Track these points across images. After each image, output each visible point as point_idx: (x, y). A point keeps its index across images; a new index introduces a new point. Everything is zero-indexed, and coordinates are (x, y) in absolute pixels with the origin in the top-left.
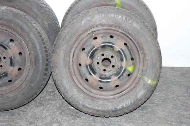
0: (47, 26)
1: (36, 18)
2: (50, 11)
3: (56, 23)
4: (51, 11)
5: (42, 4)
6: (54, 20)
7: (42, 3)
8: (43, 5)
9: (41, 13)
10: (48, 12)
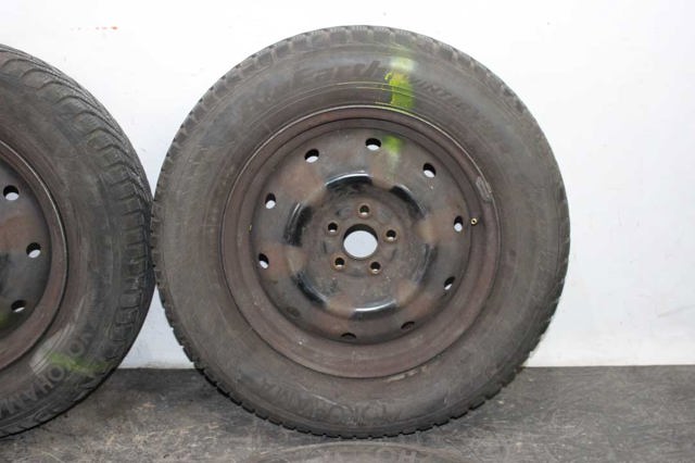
0: (95, 190)
1: (49, 159)
2: (108, 132)
3: (134, 181)
4: (111, 129)
5: (73, 101)
6: (124, 170)
7: (76, 98)
8: (79, 104)
9: (68, 136)
10: (101, 133)
